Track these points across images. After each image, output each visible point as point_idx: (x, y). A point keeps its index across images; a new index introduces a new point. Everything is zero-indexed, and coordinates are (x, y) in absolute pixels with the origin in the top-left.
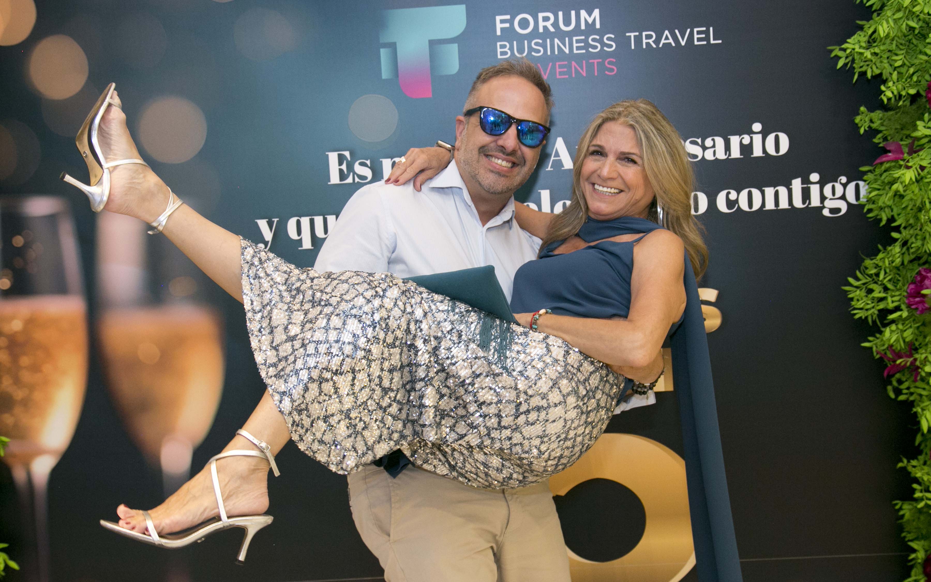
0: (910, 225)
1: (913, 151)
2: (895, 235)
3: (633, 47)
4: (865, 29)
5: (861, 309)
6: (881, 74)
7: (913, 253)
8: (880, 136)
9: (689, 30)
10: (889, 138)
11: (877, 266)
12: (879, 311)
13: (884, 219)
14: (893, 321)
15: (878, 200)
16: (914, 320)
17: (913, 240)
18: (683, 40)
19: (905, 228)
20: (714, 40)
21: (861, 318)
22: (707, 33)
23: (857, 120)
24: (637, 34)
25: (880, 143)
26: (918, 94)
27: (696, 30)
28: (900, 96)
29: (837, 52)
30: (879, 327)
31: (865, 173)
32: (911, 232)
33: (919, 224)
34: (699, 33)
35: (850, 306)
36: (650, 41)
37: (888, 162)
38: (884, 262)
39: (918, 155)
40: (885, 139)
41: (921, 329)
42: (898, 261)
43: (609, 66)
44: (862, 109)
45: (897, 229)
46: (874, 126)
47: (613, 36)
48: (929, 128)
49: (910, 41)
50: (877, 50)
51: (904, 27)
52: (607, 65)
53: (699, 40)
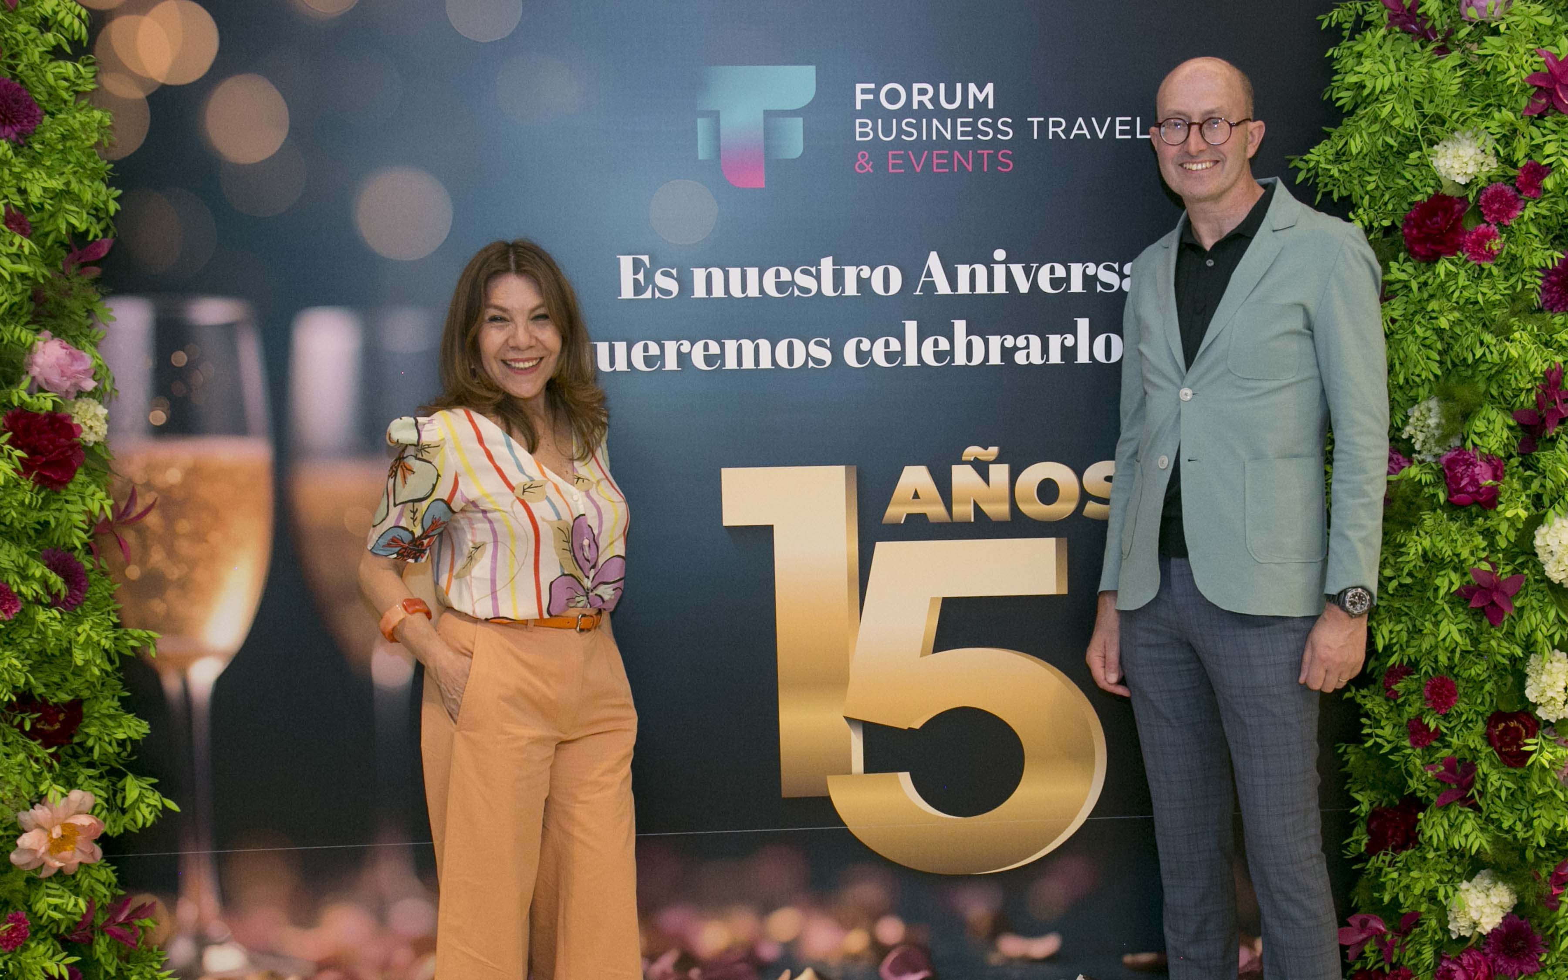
3: (1035, 137)
4: (1333, 138)
6: (1350, 196)
9: (1109, 119)
18: (1101, 131)
22: (1132, 124)
24: (1042, 119)
26: (1393, 227)
27: (1118, 119)
28: (1371, 226)
29: (1297, 163)
34: (1122, 123)
36: (1059, 130)
39: (1390, 304)
43: (1004, 160)
47: (1010, 121)
48: (1403, 271)
49: (1386, 158)
50: (1346, 167)
51: (1380, 142)
52: (1001, 159)
53: (1122, 132)
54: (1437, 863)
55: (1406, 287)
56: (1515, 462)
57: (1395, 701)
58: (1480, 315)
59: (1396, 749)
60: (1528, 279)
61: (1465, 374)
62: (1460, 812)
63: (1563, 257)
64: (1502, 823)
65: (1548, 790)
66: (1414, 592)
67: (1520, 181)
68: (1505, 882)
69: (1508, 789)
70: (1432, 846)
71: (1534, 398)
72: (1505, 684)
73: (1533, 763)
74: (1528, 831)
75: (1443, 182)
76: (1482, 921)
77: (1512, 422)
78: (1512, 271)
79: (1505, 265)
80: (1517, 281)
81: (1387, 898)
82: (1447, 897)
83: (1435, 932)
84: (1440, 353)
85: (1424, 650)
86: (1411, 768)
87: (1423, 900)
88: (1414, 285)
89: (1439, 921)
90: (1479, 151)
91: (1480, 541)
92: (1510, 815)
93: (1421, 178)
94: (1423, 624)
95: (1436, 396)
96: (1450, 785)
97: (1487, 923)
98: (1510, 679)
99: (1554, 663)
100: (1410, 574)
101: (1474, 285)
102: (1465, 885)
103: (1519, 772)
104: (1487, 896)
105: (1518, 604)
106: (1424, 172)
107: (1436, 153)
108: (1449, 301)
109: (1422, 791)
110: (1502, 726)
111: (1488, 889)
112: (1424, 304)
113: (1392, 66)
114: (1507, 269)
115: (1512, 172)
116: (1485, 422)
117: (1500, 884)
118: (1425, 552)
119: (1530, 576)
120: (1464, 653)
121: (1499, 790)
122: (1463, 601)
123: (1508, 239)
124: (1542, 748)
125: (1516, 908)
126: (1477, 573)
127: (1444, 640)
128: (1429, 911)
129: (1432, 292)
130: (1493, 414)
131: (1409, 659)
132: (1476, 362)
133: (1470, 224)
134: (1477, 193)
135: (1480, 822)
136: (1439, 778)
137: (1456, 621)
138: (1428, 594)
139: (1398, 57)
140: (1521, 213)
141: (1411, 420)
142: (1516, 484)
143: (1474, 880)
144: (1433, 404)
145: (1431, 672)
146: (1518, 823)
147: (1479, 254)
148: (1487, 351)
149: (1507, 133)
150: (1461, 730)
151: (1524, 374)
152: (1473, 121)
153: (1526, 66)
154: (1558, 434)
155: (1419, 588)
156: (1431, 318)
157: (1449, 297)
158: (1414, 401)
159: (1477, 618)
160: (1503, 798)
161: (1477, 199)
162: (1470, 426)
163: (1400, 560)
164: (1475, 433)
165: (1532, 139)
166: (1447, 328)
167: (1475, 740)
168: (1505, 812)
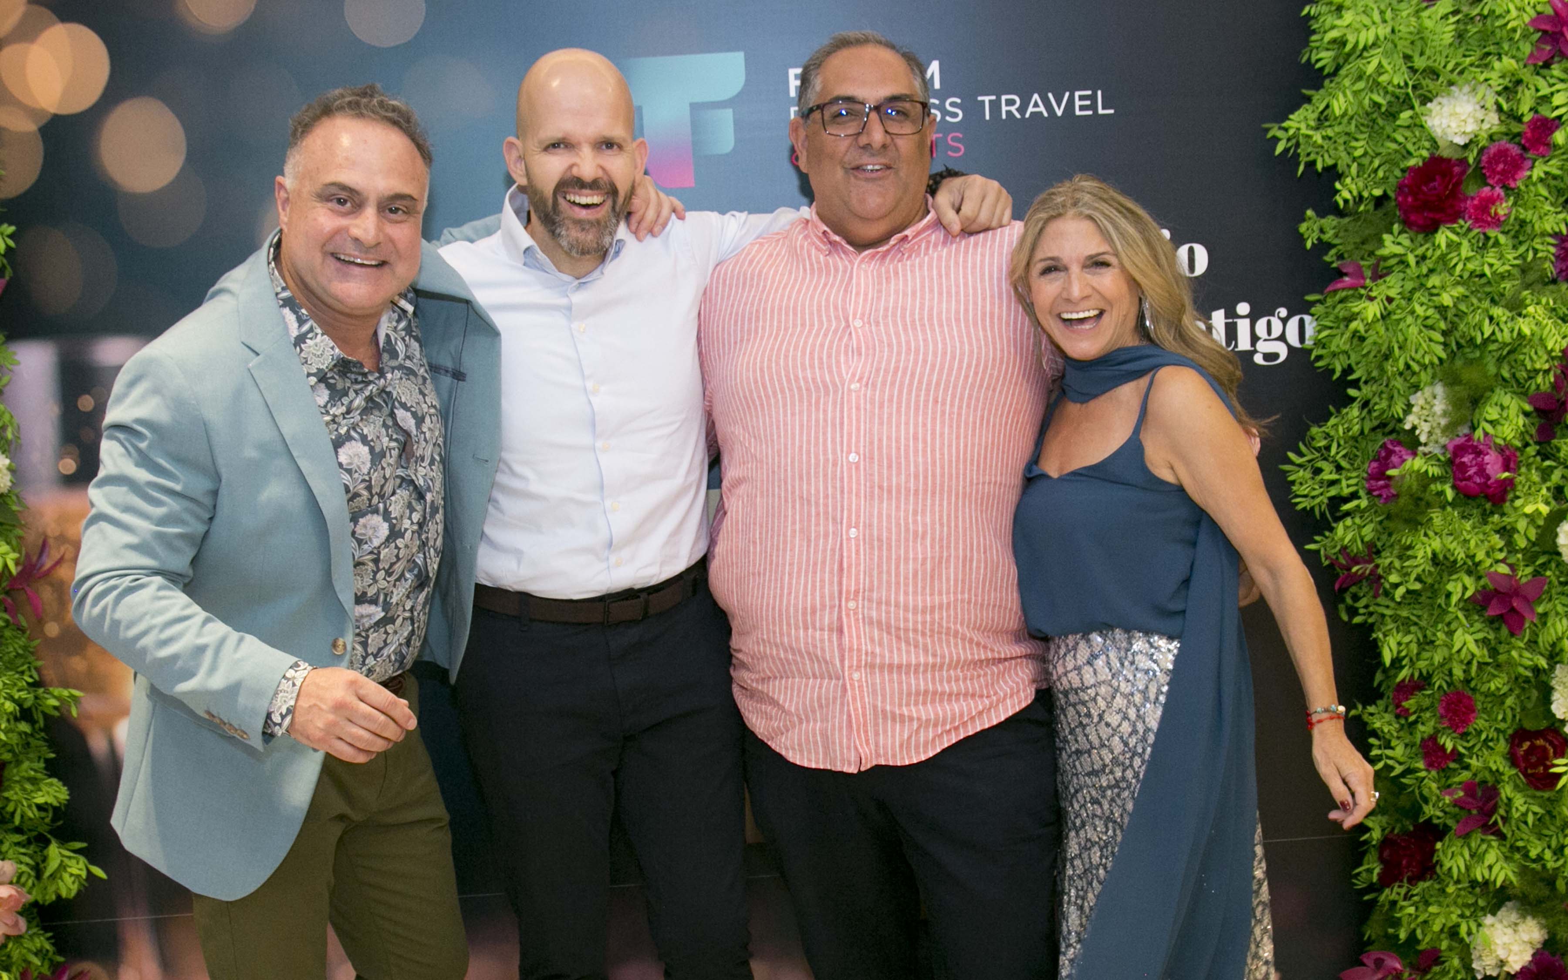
0: (1373, 378)
1: (1378, 275)
2: (1352, 392)
3: (987, 117)
4: (1314, 101)
5: (1305, 496)
6: (1335, 166)
7: (1376, 418)
8: (1333, 252)
9: (1067, 94)
10: (1346, 255)
11: (1327, 436)
12: (1331, 499)
13: (1339, 369)
14: (1348, 514)
15: (1331, 342)
16: (1376, 512)
17: (1376, 399)
18: (1059, 107)
19: (1366, 382)
20: (1104, 108)
21: (1305, 508)
22: (1093, 98)
23: (1303, 228)
24: (993, 98)
25: (1332, 262)
26: (1385, 196)
27: (1077, 94)
28: (1361, 197)
29: (1275, 132)
30: (1329, 523)
31: (1313, 304)
32: (1374, 388)
33: (1385, 378)
34: (1082, 98)
35: (1290, 491)
36: (1013, 109)
37: (1343, 289)
38: (1337, 431)
39: (1385, 282)
40: (1340, 257)
41: (1386, 523)
42: (1356, 428)
44: (1309, 213)
45: (1355, 384)
46: (1326, 237)
47: (958, 101)
48: (1399, 244)
49: (1374, 121)
50: (1330, 132)
51: (1366, 102)
52: (950, 142)
53: (1082, 108)
54: (1458, 896)
55: (1402, 262)
56: (1531, 450)
57: (1406, 719)
58: (1487, 289)
59: (1408, 772)
60: (1539, 247)
61: (1471, 356)
62: (1483, 840)
64: (1528, 851)
66: (1423, 599)
67: (1526, 138)
68: (1534, 917)
69: (1535, 814)
70: (1452, 877)
71: (1552, 380)
72: (1528, 698)
73: (1564, 786)
74: (1558, 860)
75: (1440, 143)
76: (1510, 959)
77: (1528, 408)
78: (1521, 238)
79: (1512, 233)
80: (1527, 250)
81: (1403, 935)
82: (1469, 933)
83: (1457, 972)
84: (1444, 333)
85: (1436, 663)
86: (1426, 792)
87: (1443, 936)
88: (1411, 259)
89: (1462, 959)
90: (1478, 107)
91: (1497, 541)
92: (1538, 842)
93: (1414, 140)
94: (1434, 635)
95: (1441, 380)
96: (1469, 810)
97: (1515, 962)
98: (1535, 694)
100: (1418, 579)
101: (1478, 257)
102: (1489, 920)
103: (1546, 795)
104: (1515, 931)
105: (1540, 609)
106: (1417, 134)
107: (1431, 111)
108: (1452, 275)
109: (1439, 818)
110: (1526, 745)
111: (1516, 924)
112: (1423, 280)
113: (1377, 17)
114: (1515, 237)
115: (1516, 128)
116: (1498, 409)
117: (1529, 918)
118: (1434, 555)
119: (1553, 579)
120: (1481, 665)
121: (1525, 814)
122: (1478, 608)
123: (1515, 204)
125: (1546, 943)
126: (1494, 576)
127: (1459, 651)
128: (1450, 948)
129: (1431, 266)
130: (1506, 400)
131: (1421, 673)
132: (1486, 341)
133: (1472, 189)
134: (1478, 154)
135: (1504, 850)
136: (1456, 803)
137: (1472, 630)
138: (1439, 601)
139: (1383, 7)
140: (1528, 173)
141: (1415, 409)
142: (1535, 476)
143: (1499, 913)
144: (1439, 389)
145: (1445, 687)
146: (1547, 851)
147: (1483, 221)
148: (1497, 329)
149: (1510, 85)
150: (1480, 749)
151: (1540, 353)
152: (1471, 72)
153: (1529, 8)
155: (1429, 594)
156: (1432, 295)
157: (1451, 271)
158: (1416, 388)
159: (1496, 625)
160: (1530, 824)
161: (1478, 160)
162: (1481, 414)
163: (1406, 564)
164: (1487, 421)
165: (1537, 90)
166: (1451, 304)
167: (1497, 761)
168: (1532, 839)
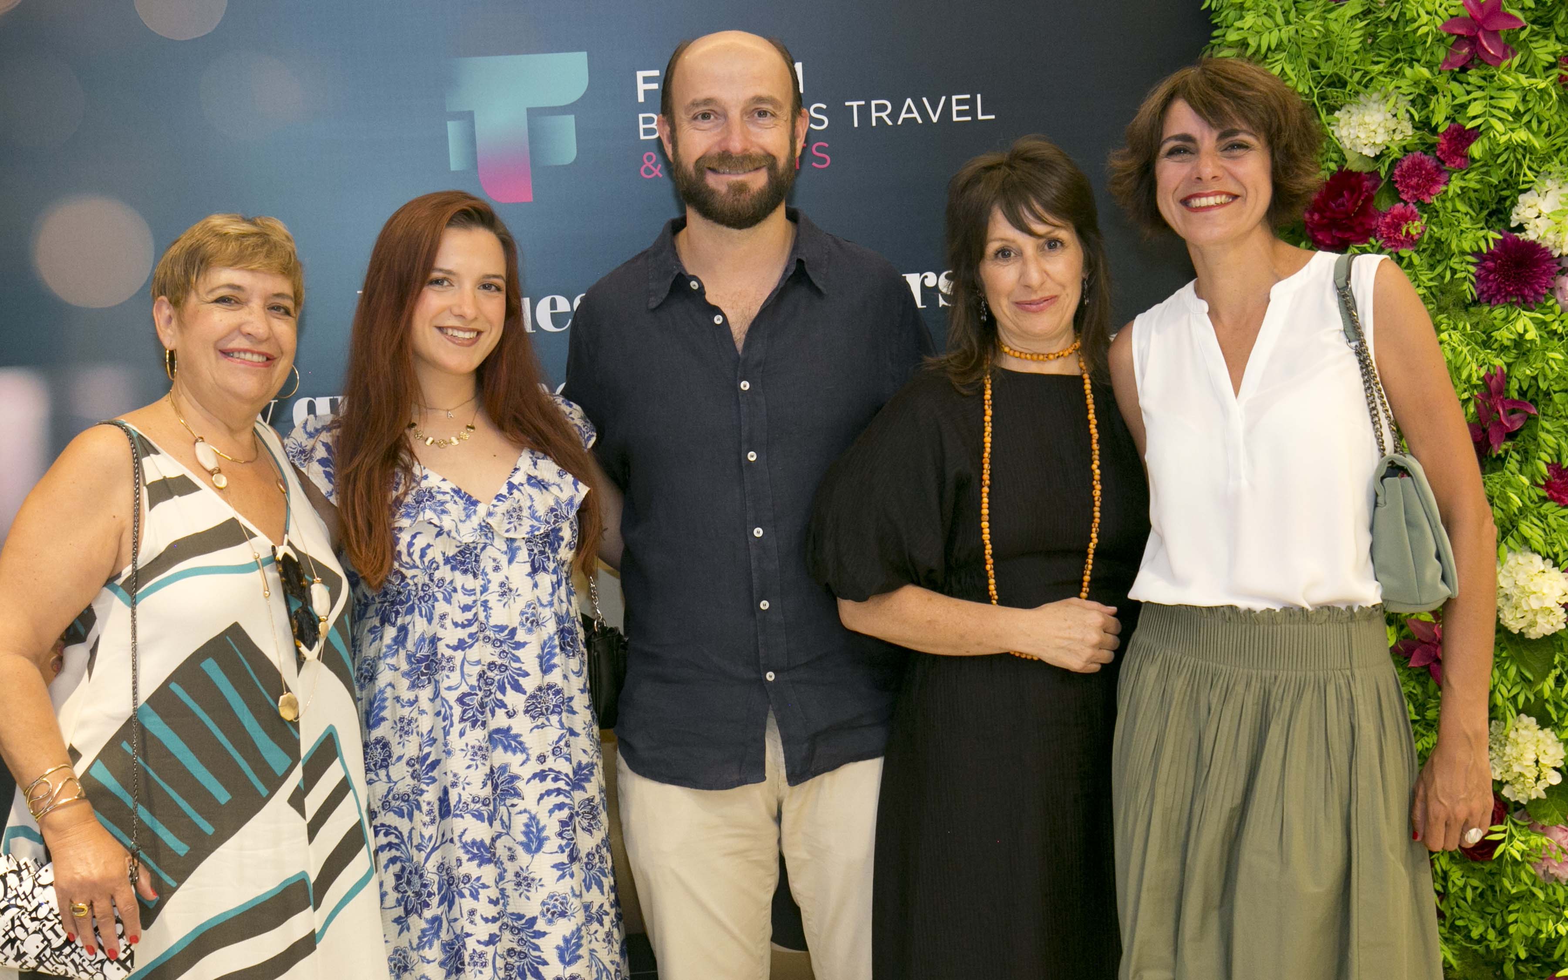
3: (856, 127)
9: (943, 98)
18: (934, 113)
20: (983, 114)
22: (972, 102)
24: (863, 103)
27: (954, 98)
34: (959, 102)
36: (884, 115)
43: (819, 154)
47: (824, 106)
52: (816, 151)
53: (960, 113)
60: (1456, 266)
63: (1500, 237)
64: (1470, 931)
65: (1524, 888)
67: (1441, 149)
69: (1475, 888)
73: (1503, 856)
74: (1503, 940)
75: (1349, 156)
78: (1437, 258)
79: (1428, 252)
80: (1446, 268)
90: (1389, 116)
92: (1479, 921)
99: (1520, 731)
103: (1487, 867)
107: (1338, 120)
113: (1280, 18)
114: (1432, 255)
115: (1432, 140)
121: (1463, 889)
122: (1401, 659)
123: (1430, 220)
124: (1512, 836)
126: (1417, 625)
133: (1384, 205)
134: (1390, 166)
135: (1443, 930)
139: (1286, 7)
140: (1444, 188)
146: (1490, 930)
147: (1395, 240)
149: (1424, 93)
152: (1380, 81)
153: (1441, 11)
154: (1506, 452)
159: (1422, 679)
160: (1469, 899)
161: (1390, 173)
165: (1454, 97)
168: (1473, 917)
